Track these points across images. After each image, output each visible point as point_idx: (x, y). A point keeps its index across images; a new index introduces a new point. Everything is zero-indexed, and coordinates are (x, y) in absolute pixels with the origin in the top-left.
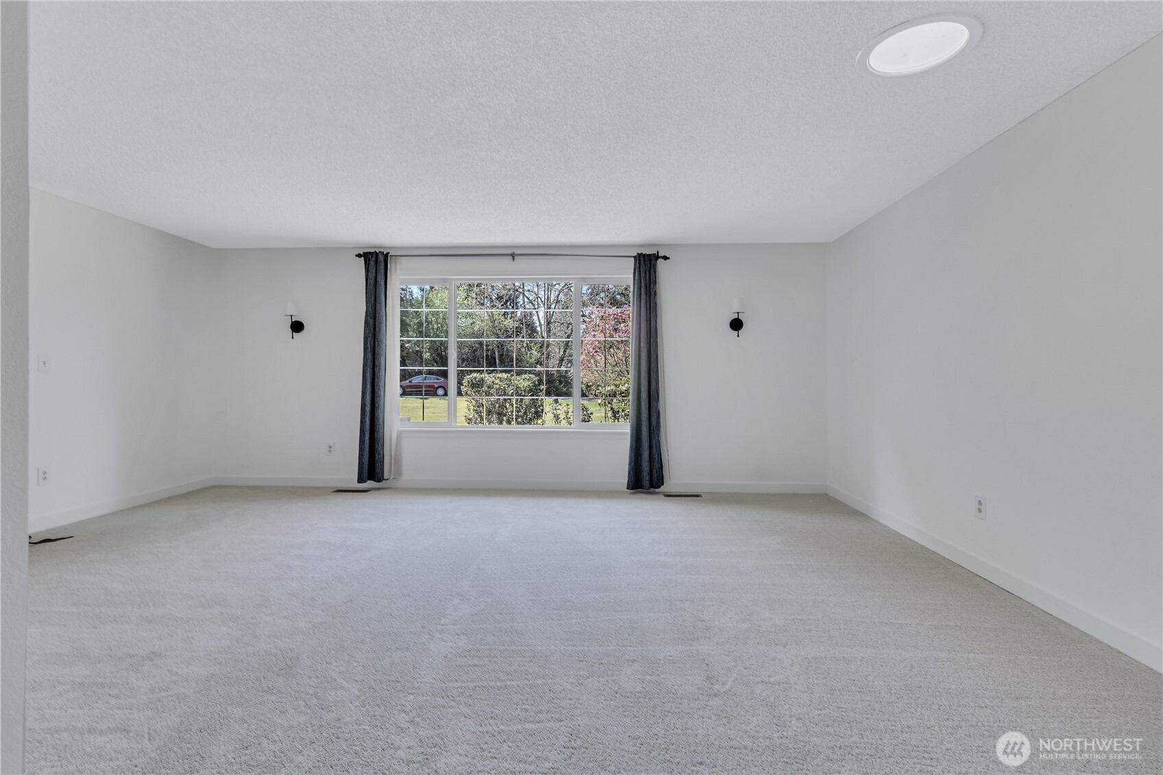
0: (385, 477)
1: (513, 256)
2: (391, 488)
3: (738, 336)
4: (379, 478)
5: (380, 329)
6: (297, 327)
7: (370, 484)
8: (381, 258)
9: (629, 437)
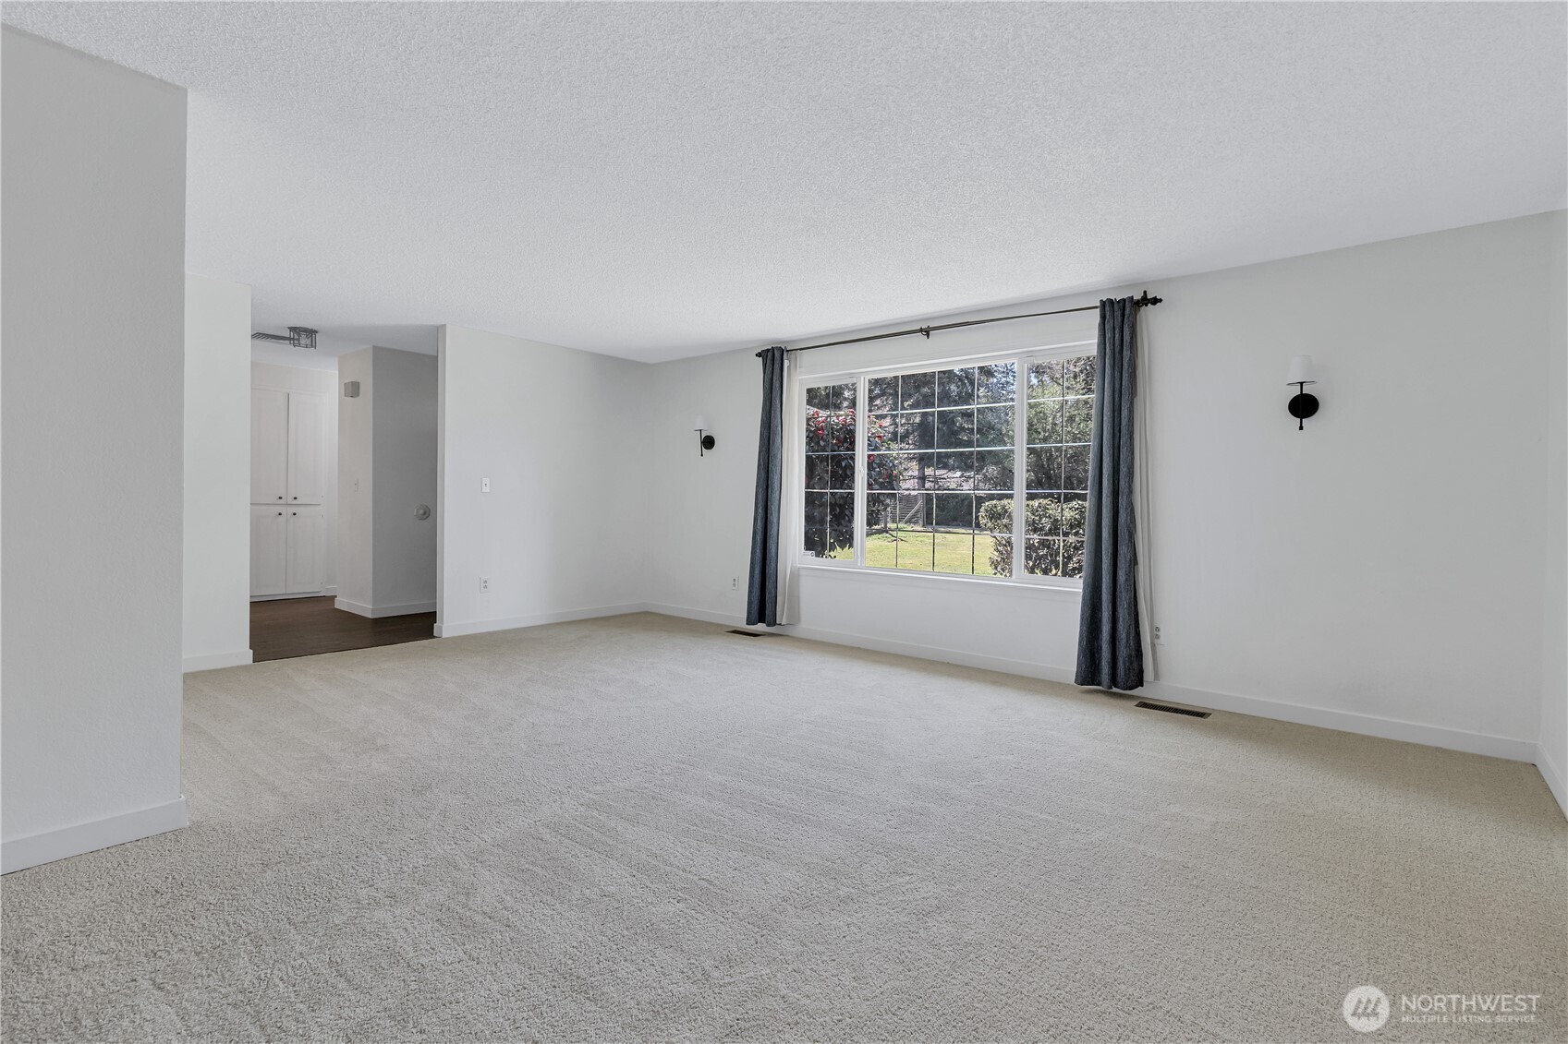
0: (778, 622)
1: (927, 332)
2: (782, 635)
3: (1301, 428)
4: (773, 623)
5: (774, 441)
6: (708, 443)
7: (760, 627)
8: (777, 355)
9: (1080, 599)
